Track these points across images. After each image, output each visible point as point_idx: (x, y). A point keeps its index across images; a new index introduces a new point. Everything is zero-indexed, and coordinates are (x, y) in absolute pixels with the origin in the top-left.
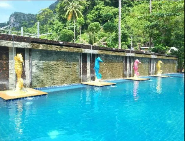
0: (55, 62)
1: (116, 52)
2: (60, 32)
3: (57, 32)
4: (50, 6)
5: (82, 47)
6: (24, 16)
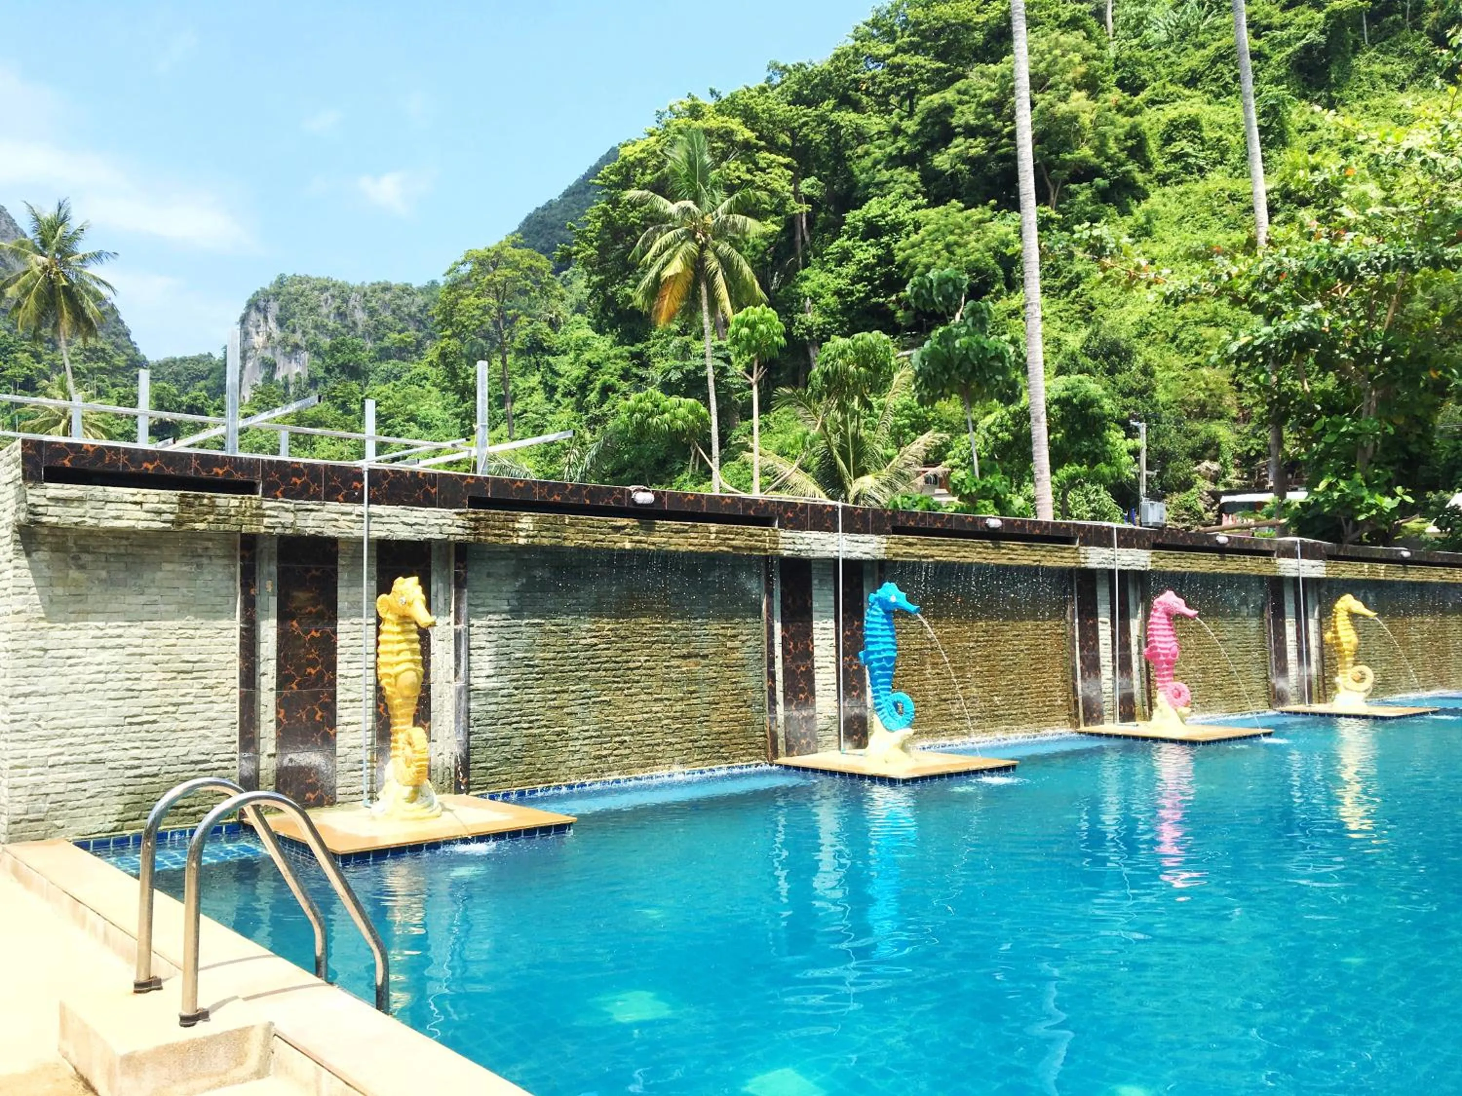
0: (607, 625)
1: (1011, 544)
2: (605, 407)
3: (580, 407)
4: (529, 219)
5: (780, 516)
6: (346, 301)
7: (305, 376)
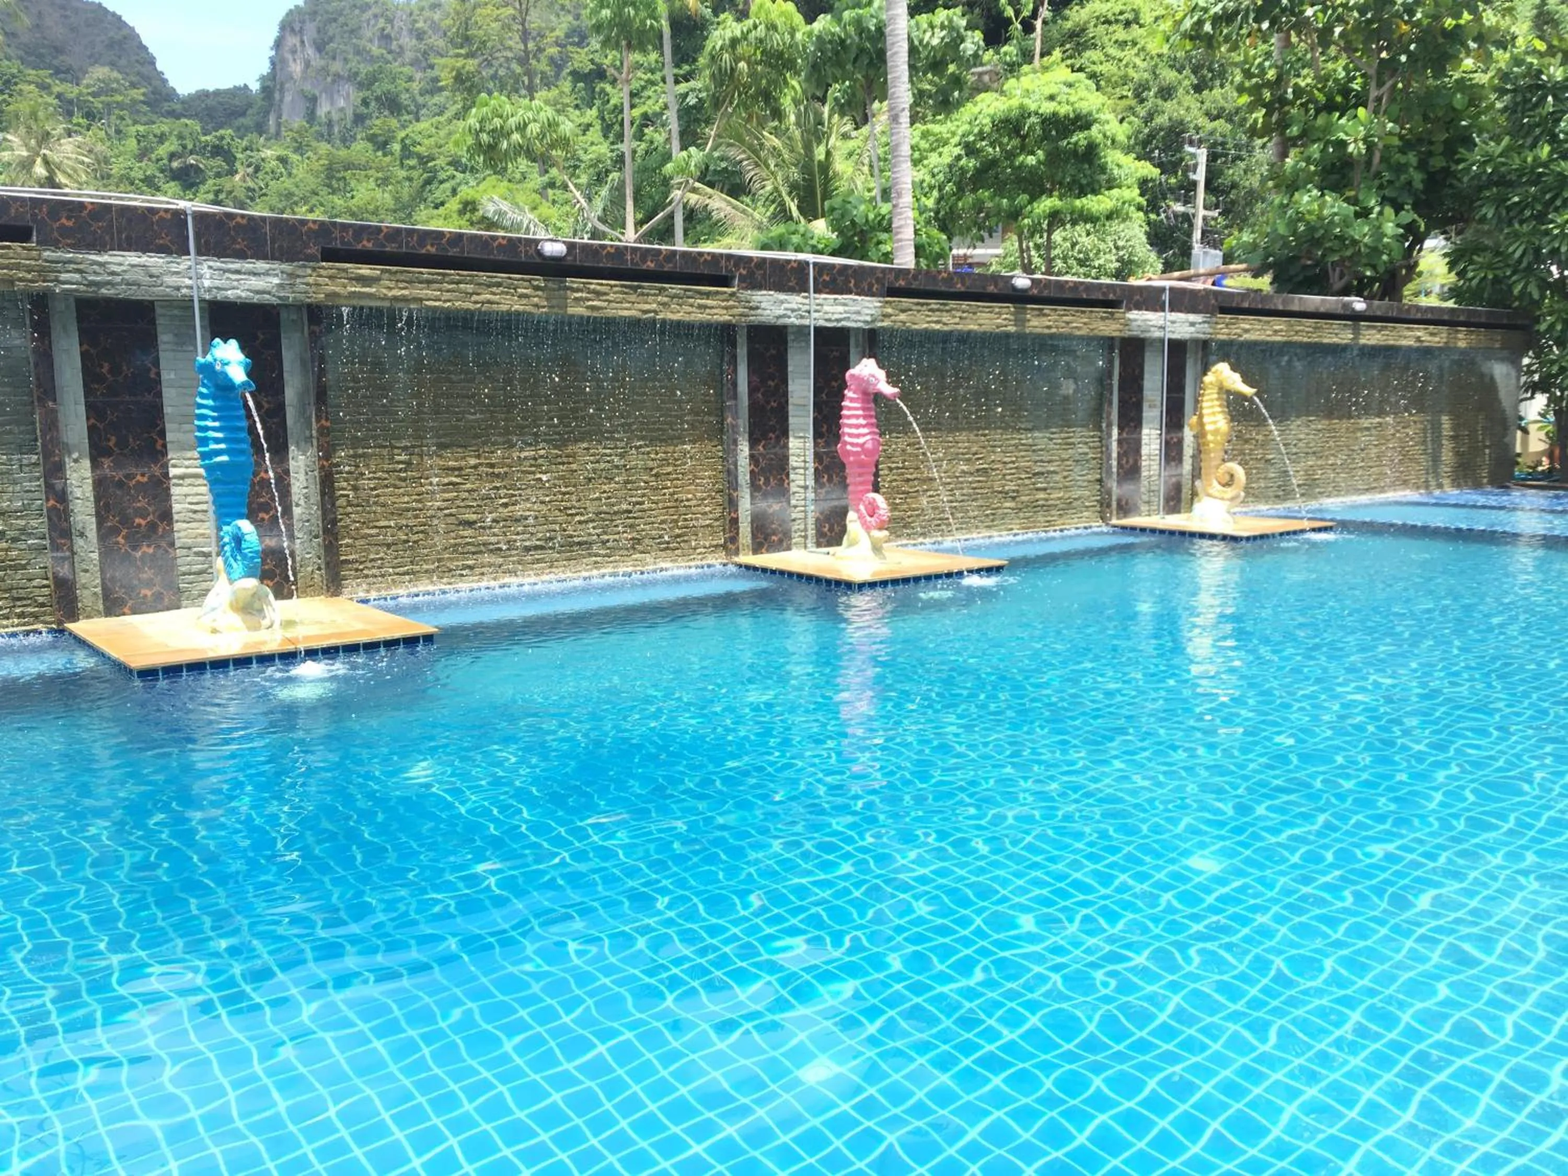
6: (390, 21)
7: (350, 113)
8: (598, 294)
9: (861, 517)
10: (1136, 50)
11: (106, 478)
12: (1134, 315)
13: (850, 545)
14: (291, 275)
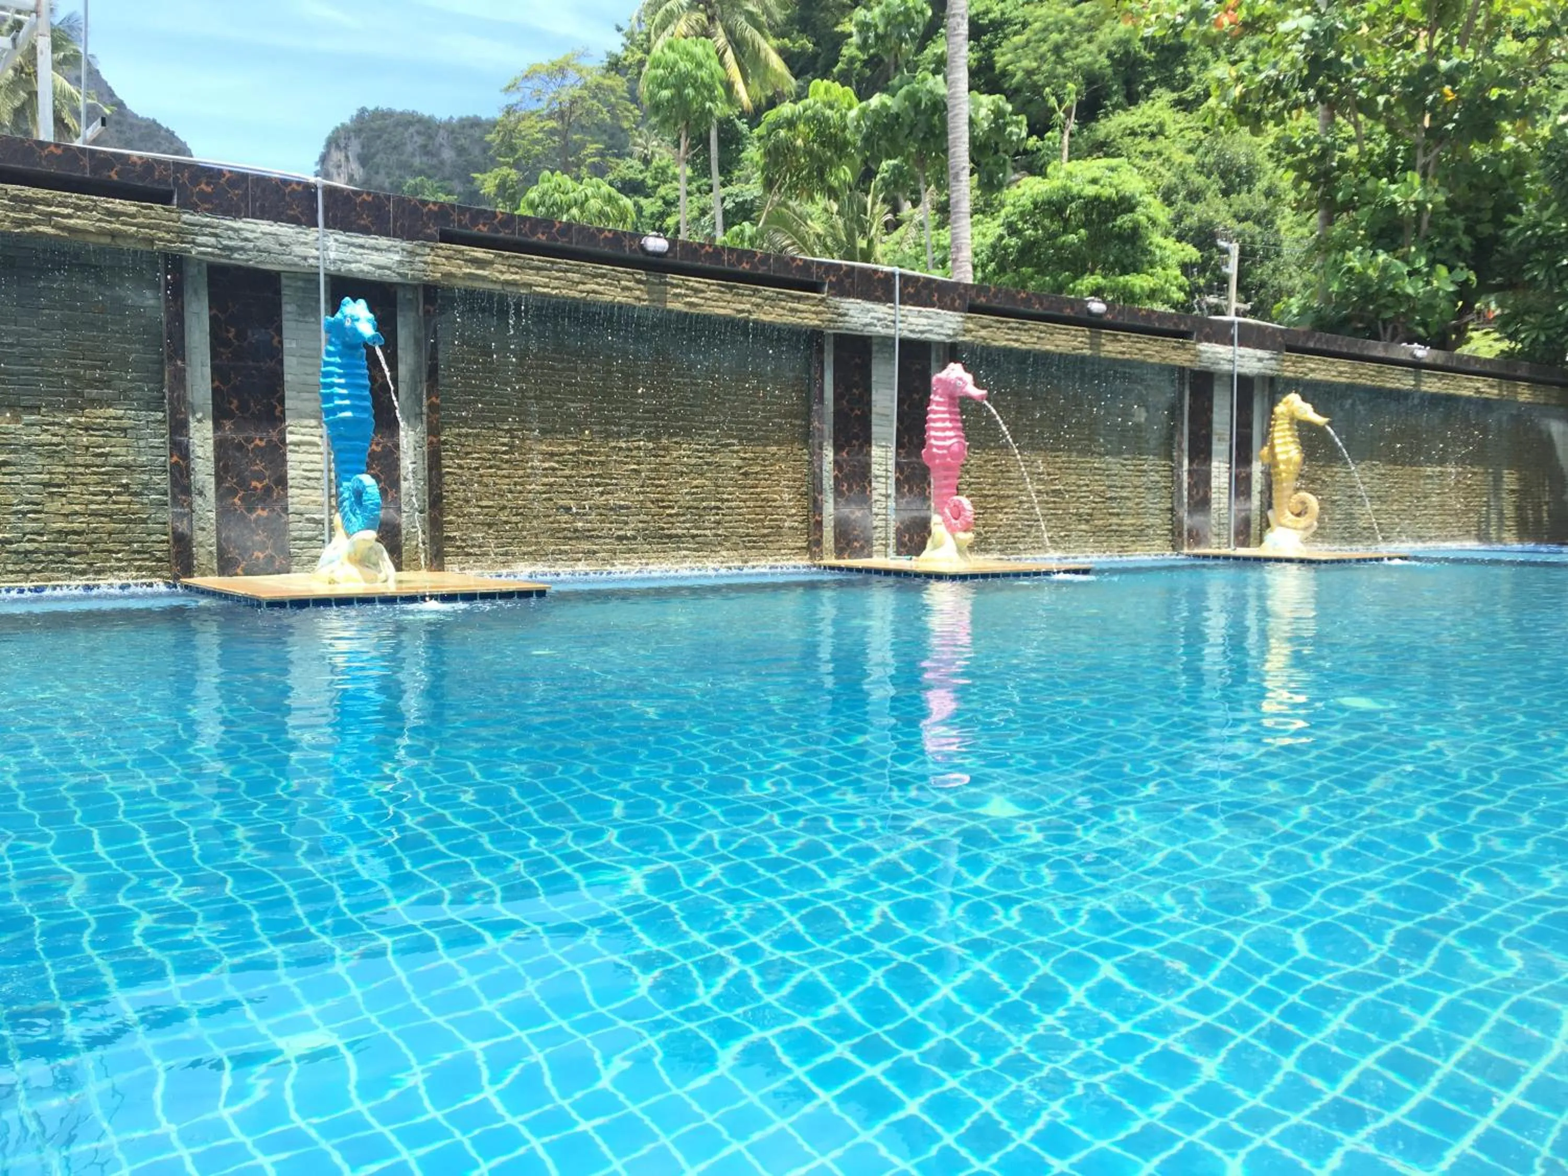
6: (432, 138)
8: (696, 291)
9: (946, 520)
10: (1161, 160)
11: (226, 440)
12: (1204, 346)
13: (935, 547)
14: (411, 253)
